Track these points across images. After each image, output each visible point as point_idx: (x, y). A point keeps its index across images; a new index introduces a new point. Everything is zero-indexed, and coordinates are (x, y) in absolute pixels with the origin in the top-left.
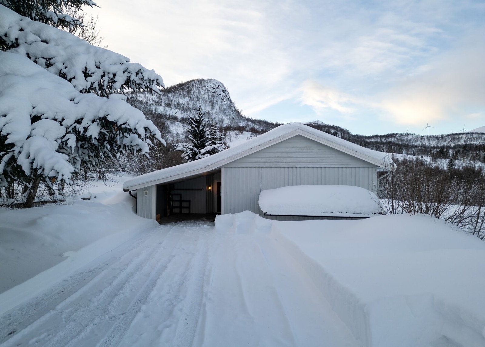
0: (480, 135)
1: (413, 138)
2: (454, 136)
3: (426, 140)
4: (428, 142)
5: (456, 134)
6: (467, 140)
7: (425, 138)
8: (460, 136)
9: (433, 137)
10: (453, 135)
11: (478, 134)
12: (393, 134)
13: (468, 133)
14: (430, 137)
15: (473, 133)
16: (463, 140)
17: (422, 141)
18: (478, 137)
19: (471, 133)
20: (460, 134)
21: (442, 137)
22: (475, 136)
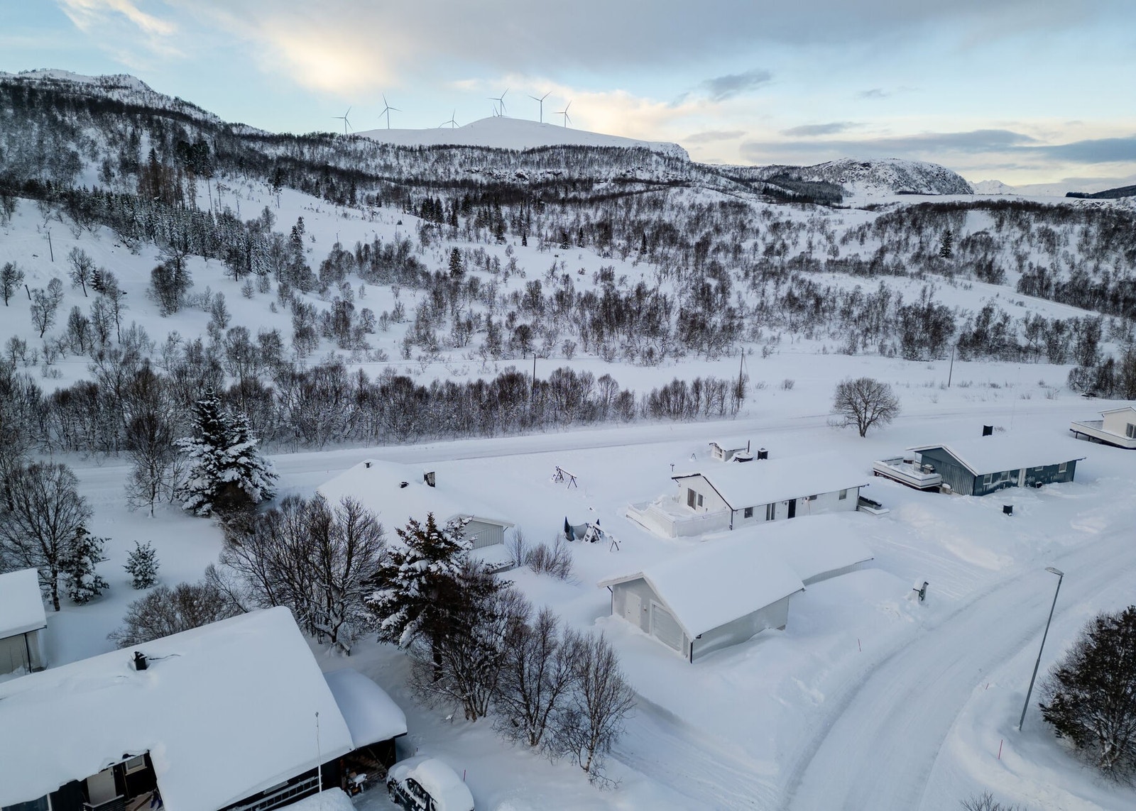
0: (484, 153)
1: (367, 150)
2: (441, 151)
3: (392, 154)
4: (395, 160)
5: (445, 147)
6: (464, 162)
7: (389, 149)
8: (453, 151)
9: (404, 148)
10: (439, 147)
11: (481, 149)
12: (325, 135)
13: (465, 147)
14: (399, 148)
15: (473, 148)
16: (457, 162)
17: (385, 157)
18: (481, 157)
19: (470, 147)
20: (452, 147)
21: (421, 150)
22: (477, 153)
